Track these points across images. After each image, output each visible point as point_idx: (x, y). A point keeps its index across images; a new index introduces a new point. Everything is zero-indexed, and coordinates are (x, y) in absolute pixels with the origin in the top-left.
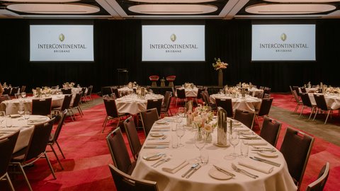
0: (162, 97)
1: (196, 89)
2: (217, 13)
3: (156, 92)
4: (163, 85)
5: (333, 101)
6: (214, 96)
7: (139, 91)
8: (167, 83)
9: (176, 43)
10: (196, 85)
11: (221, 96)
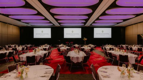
0: (70, 48)
1: (78, 46)
2: (84, 25)
3: (68, 46)
4: (70, 45)
5: (107, 48)
6: (81, 47)
7: (65, 46)
8: (71, 44)
9: (73, 33)
10: (78, 44)
11: (83, 48)
